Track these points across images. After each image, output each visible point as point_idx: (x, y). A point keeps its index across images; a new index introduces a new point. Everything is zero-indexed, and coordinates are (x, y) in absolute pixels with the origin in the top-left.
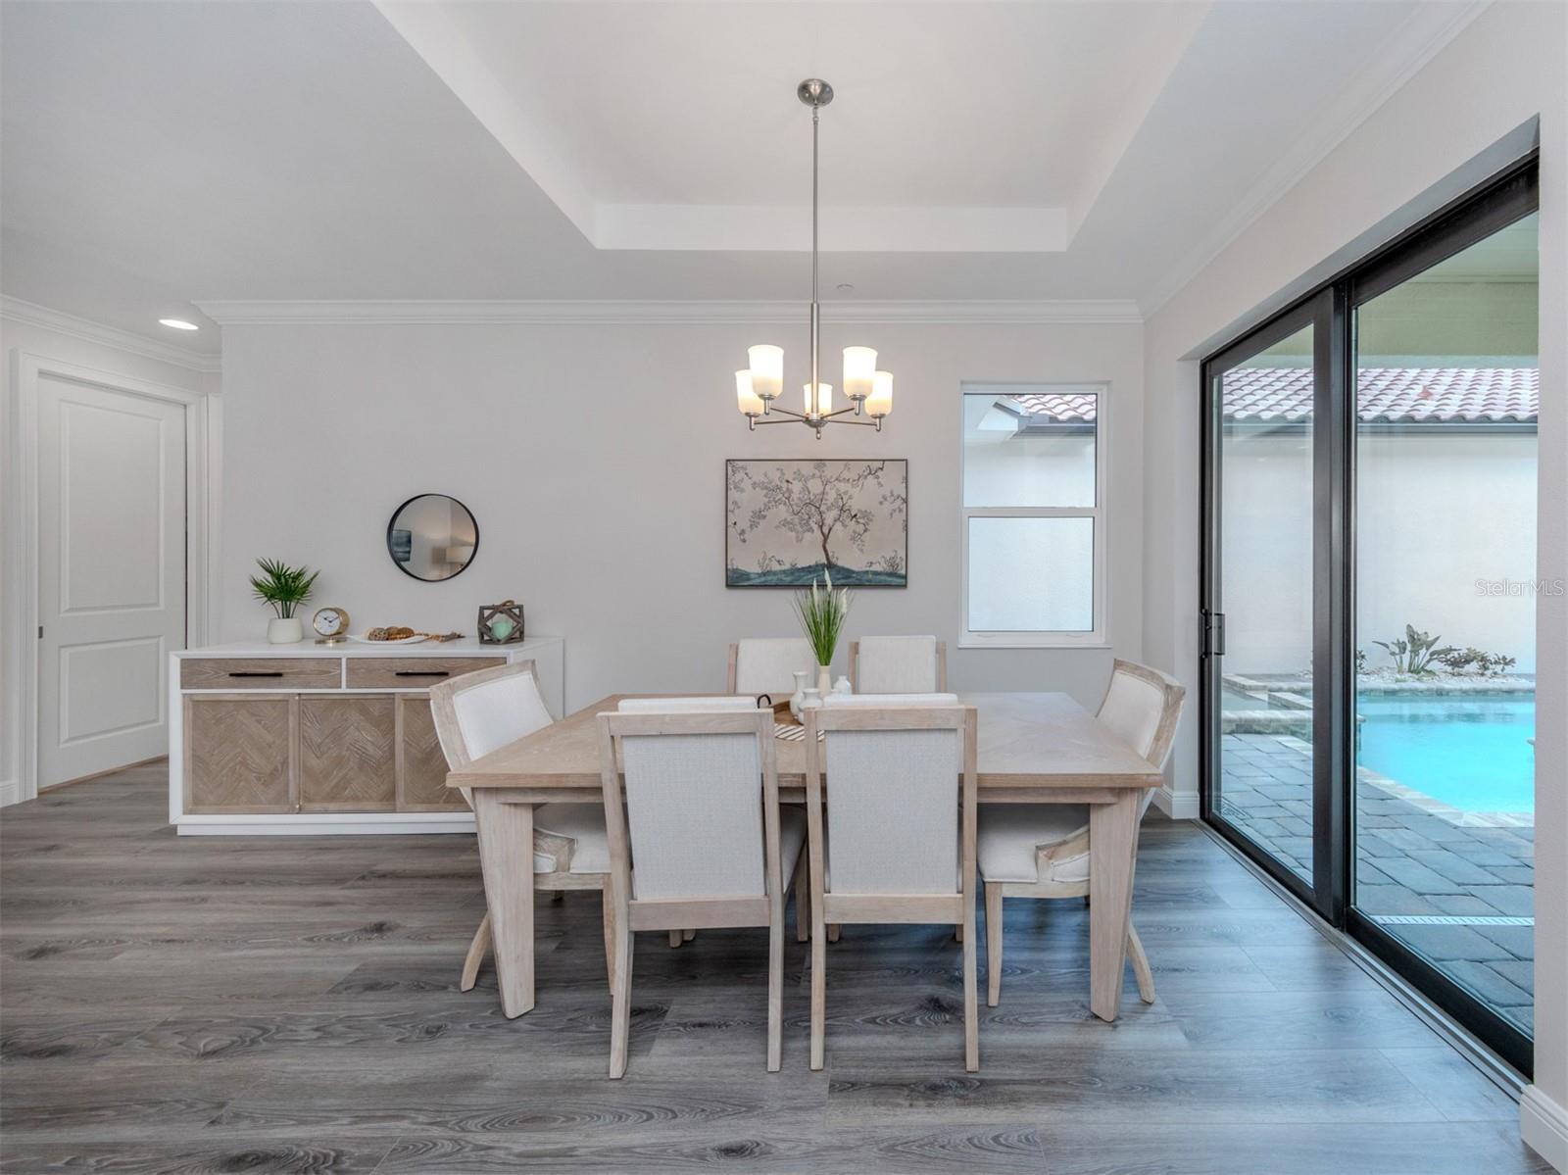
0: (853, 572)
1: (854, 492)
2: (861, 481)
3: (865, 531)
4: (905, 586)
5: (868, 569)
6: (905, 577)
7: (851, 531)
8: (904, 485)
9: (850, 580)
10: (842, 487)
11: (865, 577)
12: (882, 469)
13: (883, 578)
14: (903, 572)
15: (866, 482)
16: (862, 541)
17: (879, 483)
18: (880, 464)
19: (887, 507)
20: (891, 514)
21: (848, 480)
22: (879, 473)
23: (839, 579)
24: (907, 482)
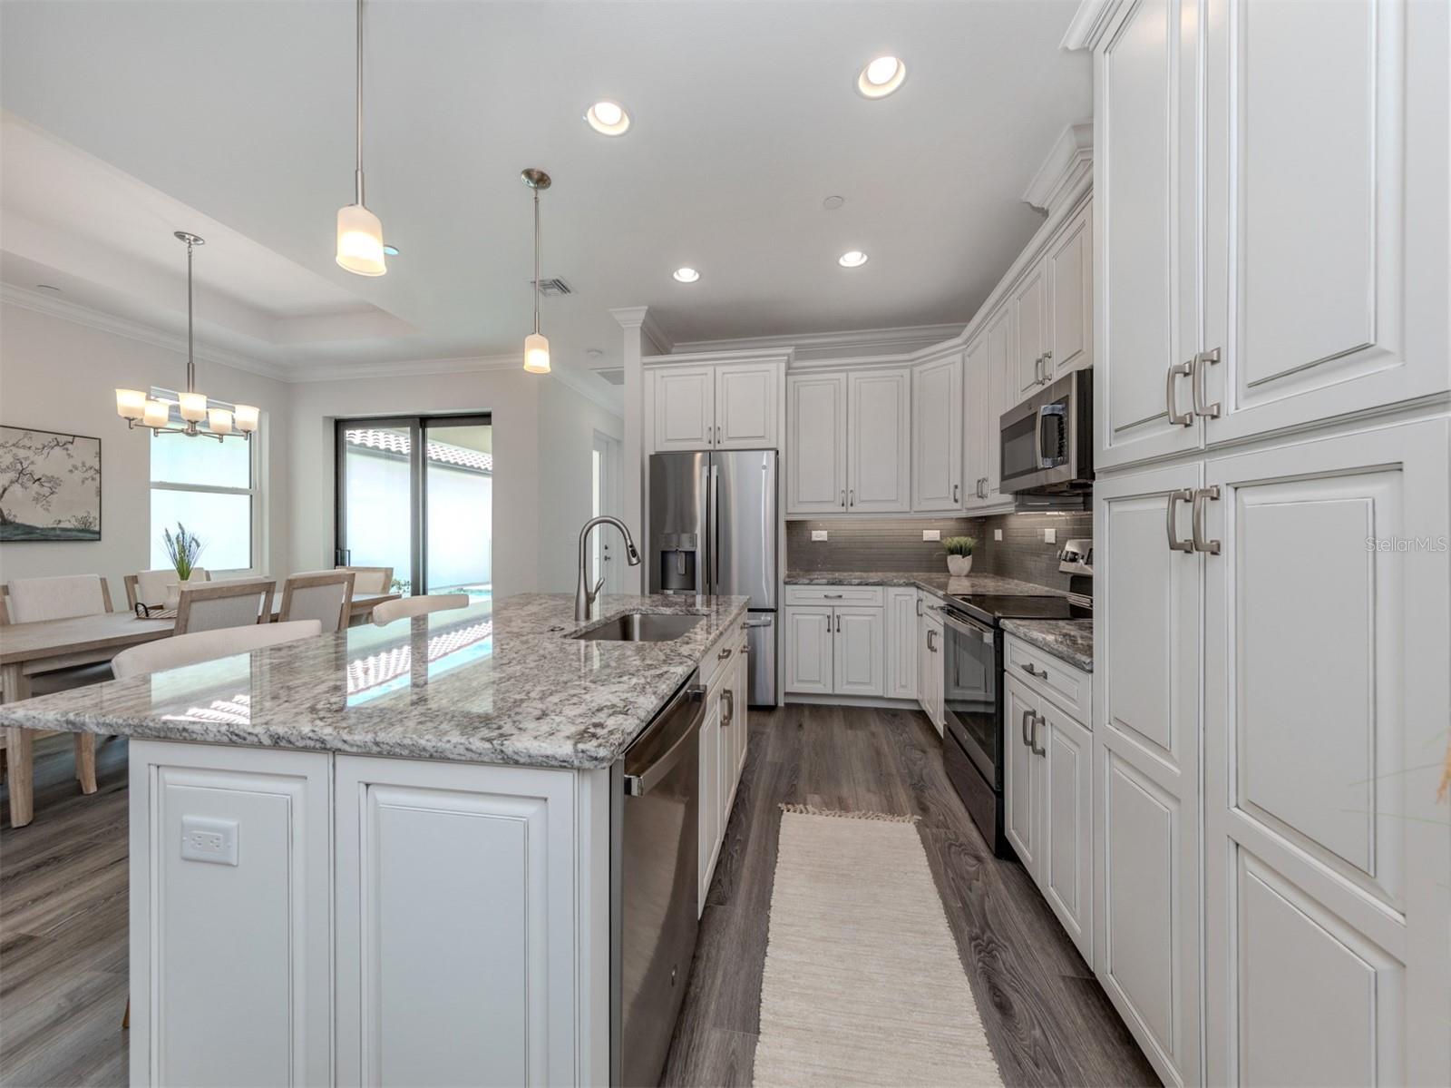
0: (37, 529)
1: (39, 459)
2: (46, 451)
3: (52, 493)
4: (100, 540)
5: (55, 526)
6: (99, 533)
7: (33, 493)
8: (98, 459)
9: (35, 535)
10: (22, 453)
11: (52, 533)
12: (72, 443)
13: (74, 533)
14: (97, 529)
15: (52, 452)
16: (47, 502)
17: (69, 455)
18: (70, 439)
19: (78, 475)
20: (83, 482)
21: (29, 448)
22: (69, 446)
23: (18, 535)
24: (100, 457)
